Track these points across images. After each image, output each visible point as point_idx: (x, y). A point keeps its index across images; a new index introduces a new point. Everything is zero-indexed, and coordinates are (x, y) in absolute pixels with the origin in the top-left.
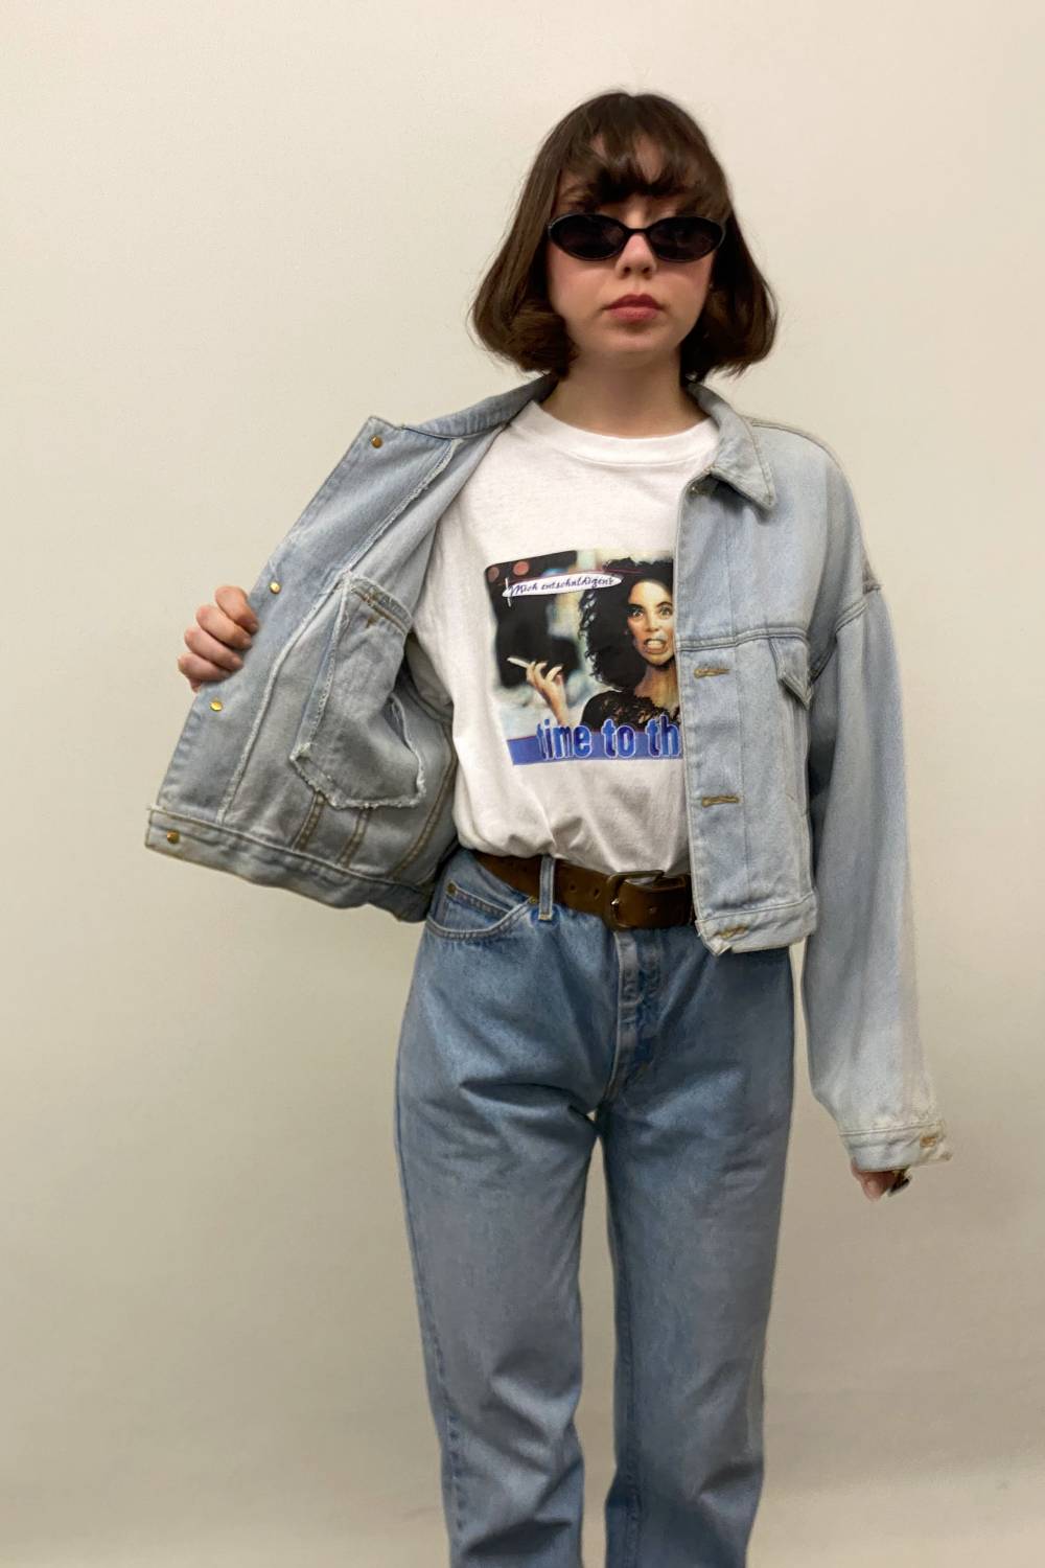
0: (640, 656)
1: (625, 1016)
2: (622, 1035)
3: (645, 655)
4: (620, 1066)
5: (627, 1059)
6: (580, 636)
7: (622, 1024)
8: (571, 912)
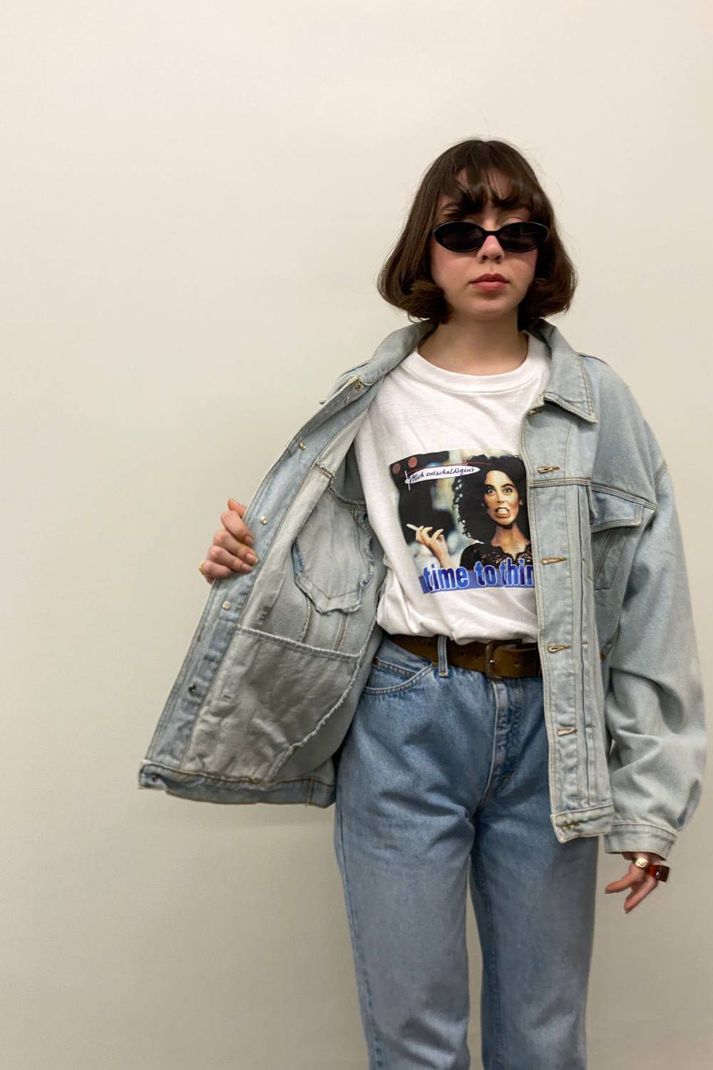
3: (496, 519)
5: (498, 772)
6: (454, 508)
8: (460, 670)
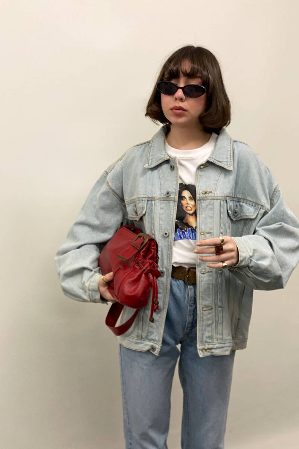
0: (185, 211)
1: (190, 312)
2: (189, 318)
3: (186, 211)
4: (187, 328)
5: (190, 326)
7: (189, 314)
8: (175, 279)
